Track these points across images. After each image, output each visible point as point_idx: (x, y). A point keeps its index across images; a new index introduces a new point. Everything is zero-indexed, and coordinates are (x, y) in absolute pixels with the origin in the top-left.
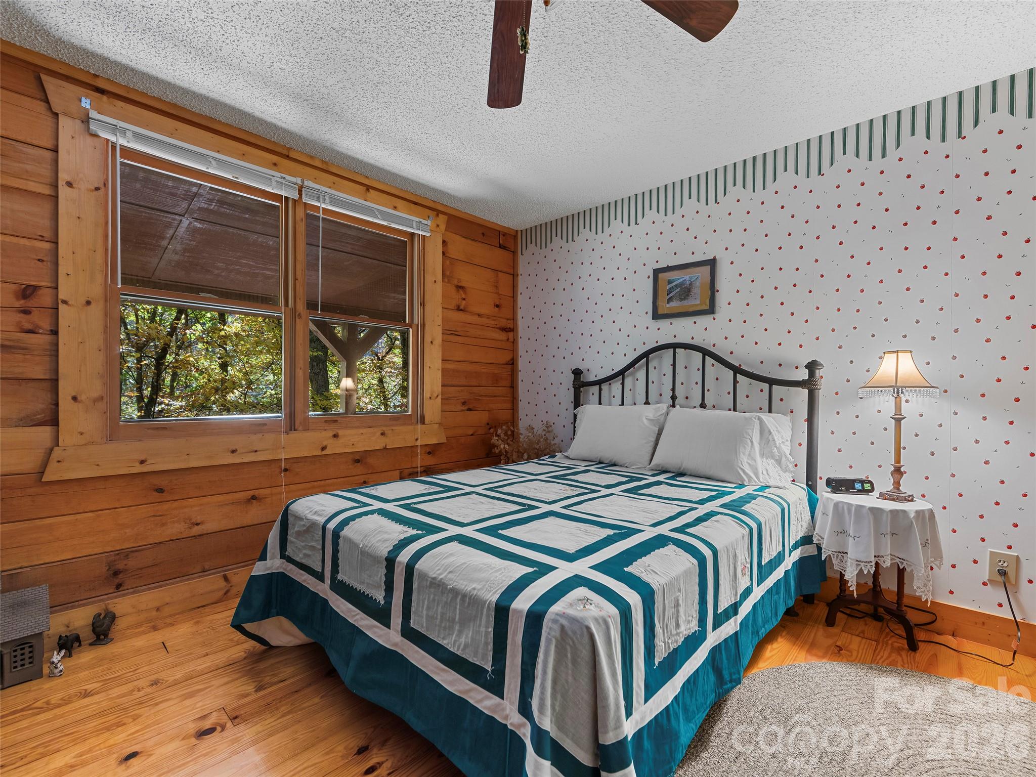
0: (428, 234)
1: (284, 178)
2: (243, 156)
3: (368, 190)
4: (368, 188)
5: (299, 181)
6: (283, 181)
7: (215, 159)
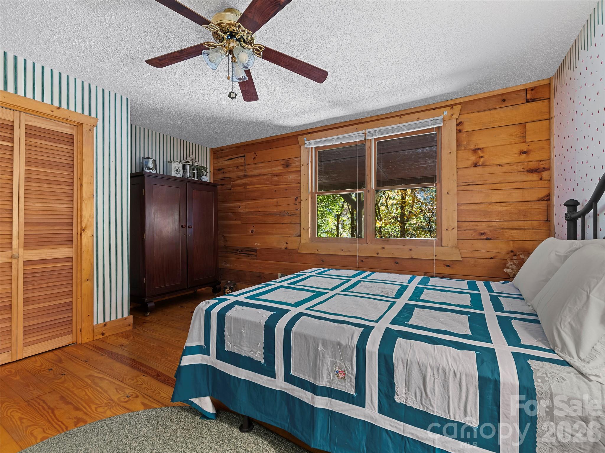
0: (442, 125)
1: (358, 133)
2: (345, 132)
3: (401, 117)
4: (400, 116)
5: (364, 131)
6: (357, 135)
7: (335, 139)
